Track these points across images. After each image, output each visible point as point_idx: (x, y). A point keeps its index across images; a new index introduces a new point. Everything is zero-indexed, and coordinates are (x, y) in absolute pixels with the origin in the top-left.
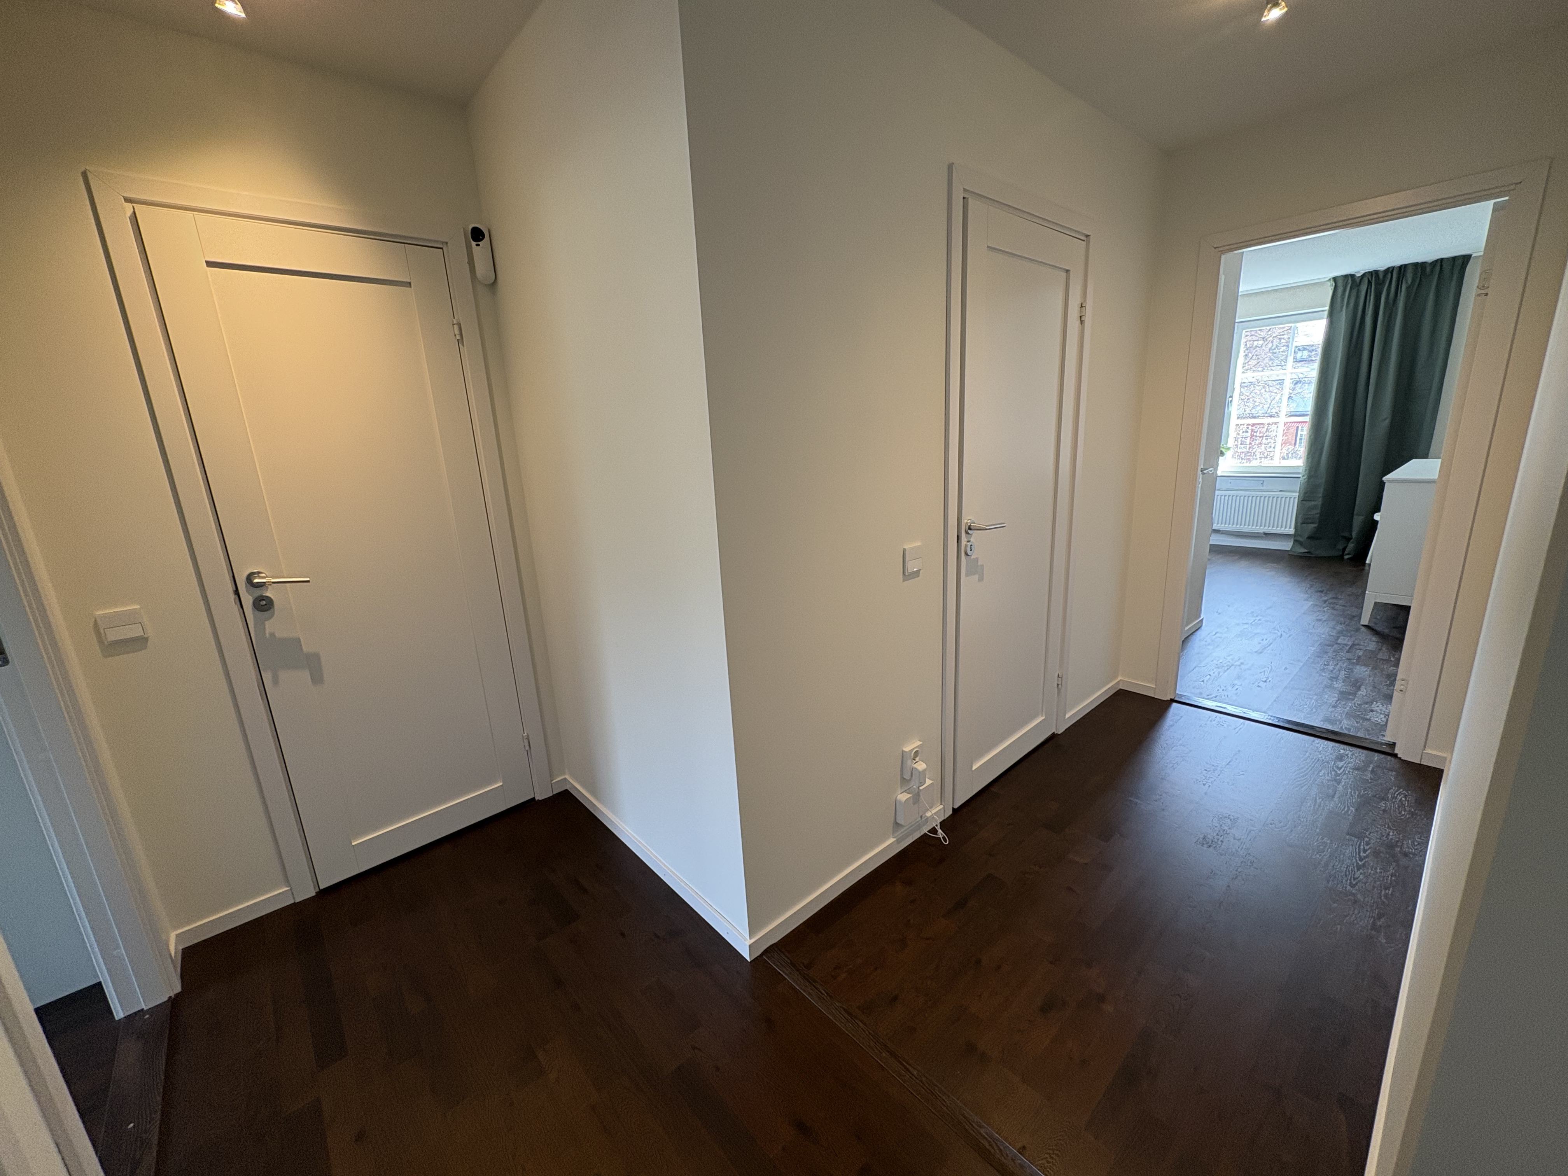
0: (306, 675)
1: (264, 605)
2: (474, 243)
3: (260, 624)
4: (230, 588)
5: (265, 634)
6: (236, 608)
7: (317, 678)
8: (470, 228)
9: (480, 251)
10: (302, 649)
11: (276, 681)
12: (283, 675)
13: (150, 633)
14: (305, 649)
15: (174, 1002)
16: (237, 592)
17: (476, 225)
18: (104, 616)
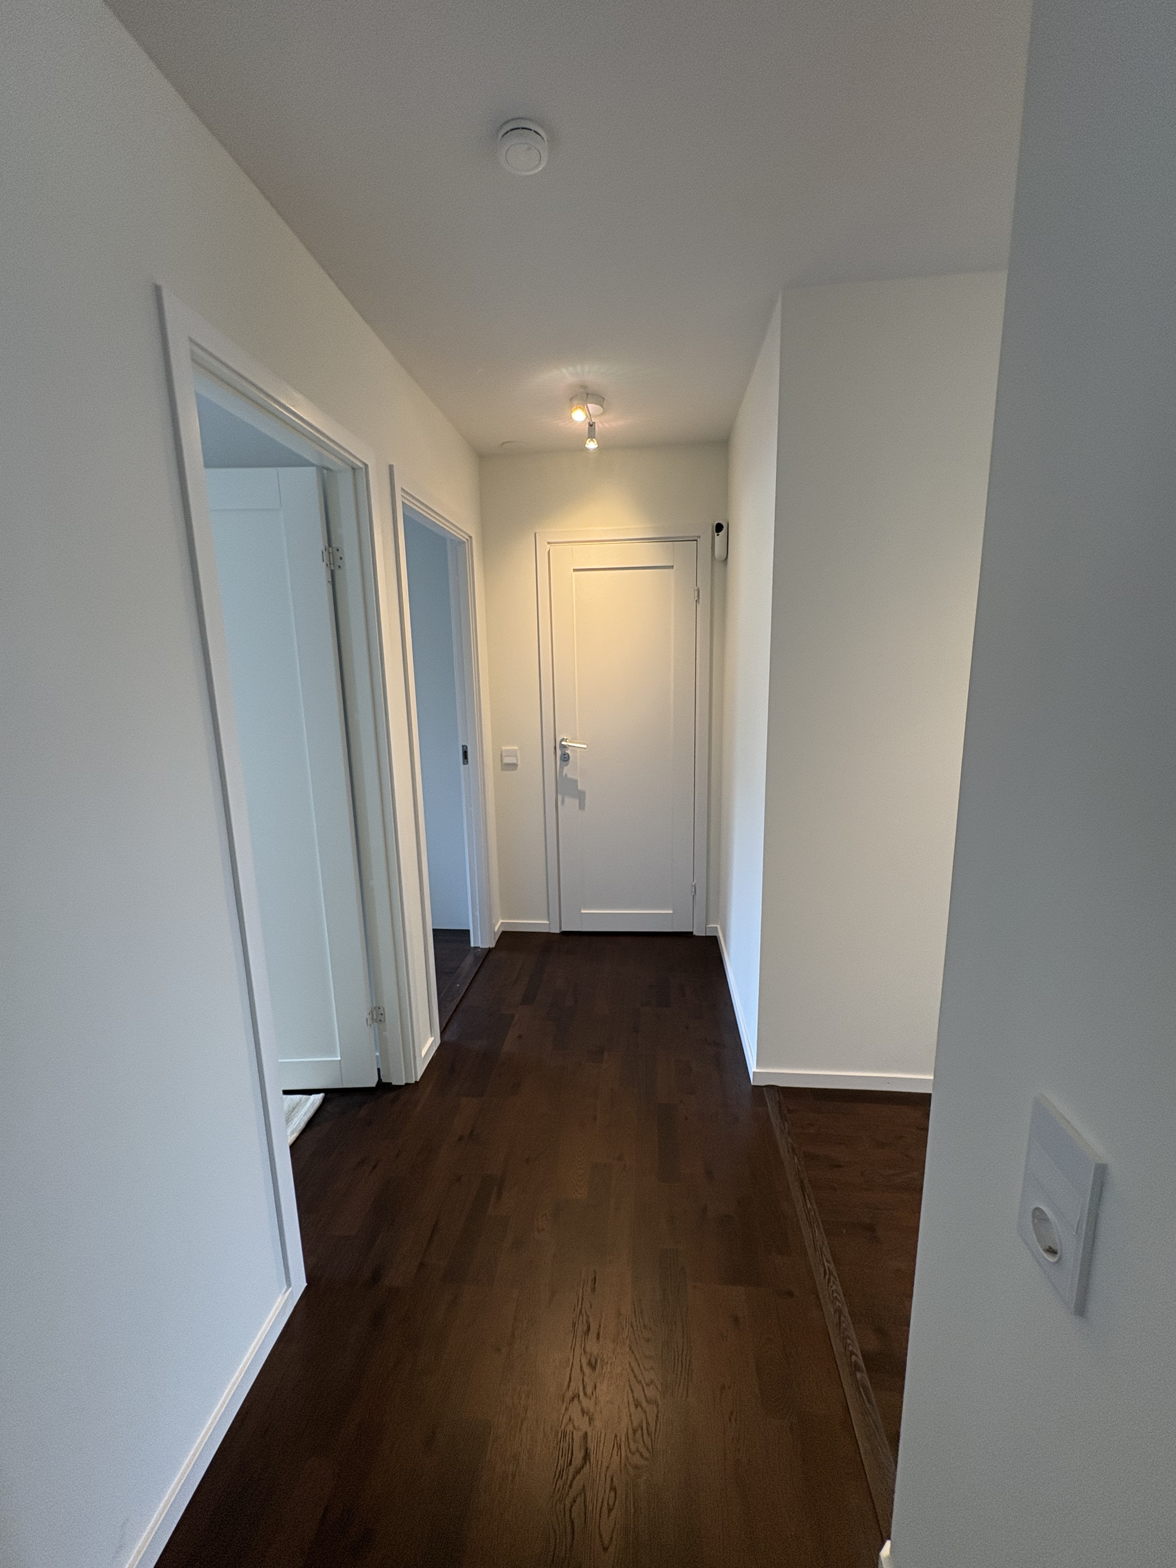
0: (577, 802)
1: (565, 758)
2: (716, 534)
3: (562, 768)
4: (554, 746)
5: (563, 773)
6: (553, 756)
7: (582, 806)
8: (716, 523)
9: (719, 538)
10: (577, 787)
11: (563, 802)
12: (567, 800)
13: (519, 763)
14: (579, 788)
15: (490, 950)
16: (555, 748)
17: (720, 522)
18: (506, 750)
